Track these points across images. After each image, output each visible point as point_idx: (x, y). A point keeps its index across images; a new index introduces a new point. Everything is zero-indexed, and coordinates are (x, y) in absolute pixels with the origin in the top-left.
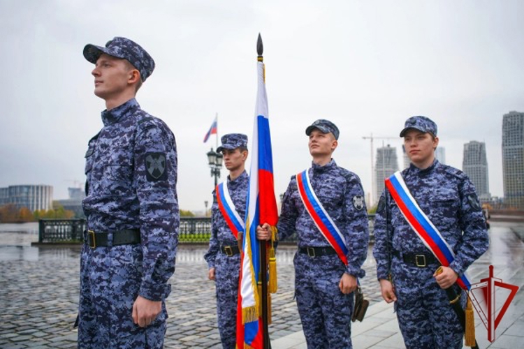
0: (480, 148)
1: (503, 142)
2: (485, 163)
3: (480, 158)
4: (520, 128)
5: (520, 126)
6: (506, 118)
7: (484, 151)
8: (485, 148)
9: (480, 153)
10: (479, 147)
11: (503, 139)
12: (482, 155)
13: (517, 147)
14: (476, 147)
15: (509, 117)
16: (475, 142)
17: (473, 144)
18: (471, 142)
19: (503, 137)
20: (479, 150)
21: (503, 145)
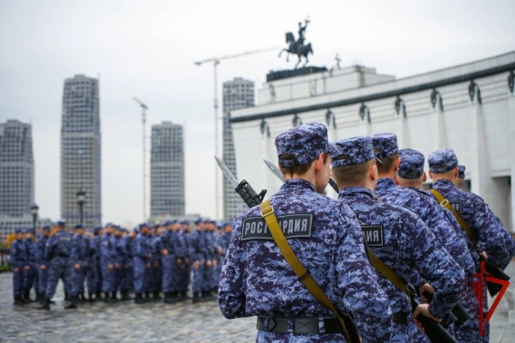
0: (24, 133)
1: (63, 126)
2: (30, 160)
3: (23, 150)
4: (89, 104)
5: (90, 100)
6: (68, 84)
7: (30, 139)
8: (30, 133)
9: (23, 142)
10: (21, 130)
11: (63, 121)
12: (26, 145)
13: (84, 135)
14: (16, 131)
15: (74, 84)
16: (15, 121)
17: (12, 125)
18: (9, 121)
19: (63, 116)
20: (21, 135)
21: (63, 131)
